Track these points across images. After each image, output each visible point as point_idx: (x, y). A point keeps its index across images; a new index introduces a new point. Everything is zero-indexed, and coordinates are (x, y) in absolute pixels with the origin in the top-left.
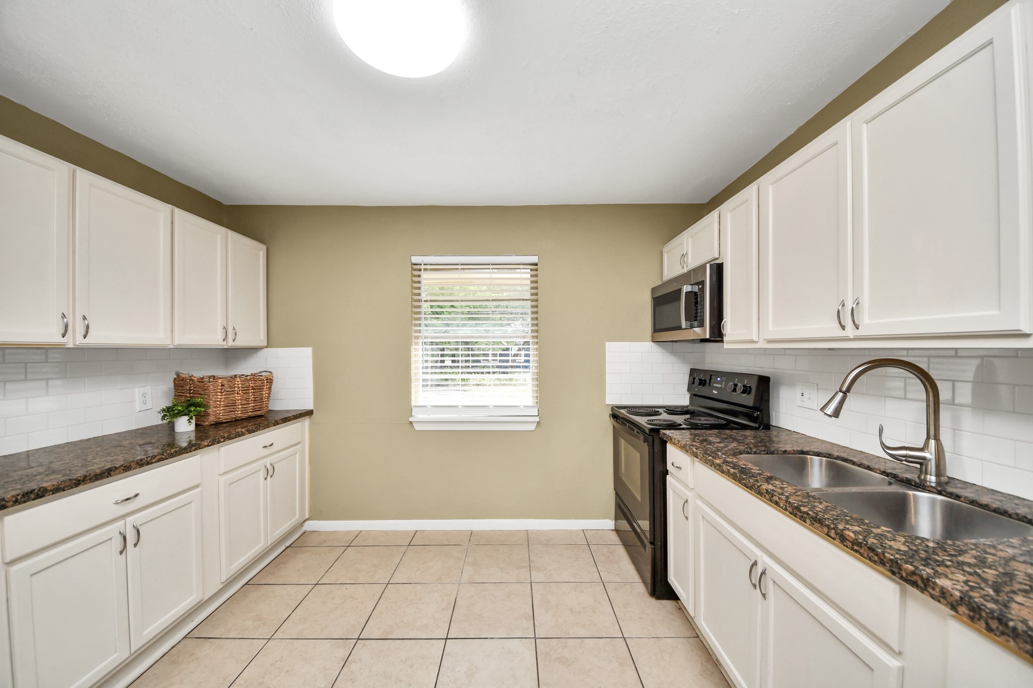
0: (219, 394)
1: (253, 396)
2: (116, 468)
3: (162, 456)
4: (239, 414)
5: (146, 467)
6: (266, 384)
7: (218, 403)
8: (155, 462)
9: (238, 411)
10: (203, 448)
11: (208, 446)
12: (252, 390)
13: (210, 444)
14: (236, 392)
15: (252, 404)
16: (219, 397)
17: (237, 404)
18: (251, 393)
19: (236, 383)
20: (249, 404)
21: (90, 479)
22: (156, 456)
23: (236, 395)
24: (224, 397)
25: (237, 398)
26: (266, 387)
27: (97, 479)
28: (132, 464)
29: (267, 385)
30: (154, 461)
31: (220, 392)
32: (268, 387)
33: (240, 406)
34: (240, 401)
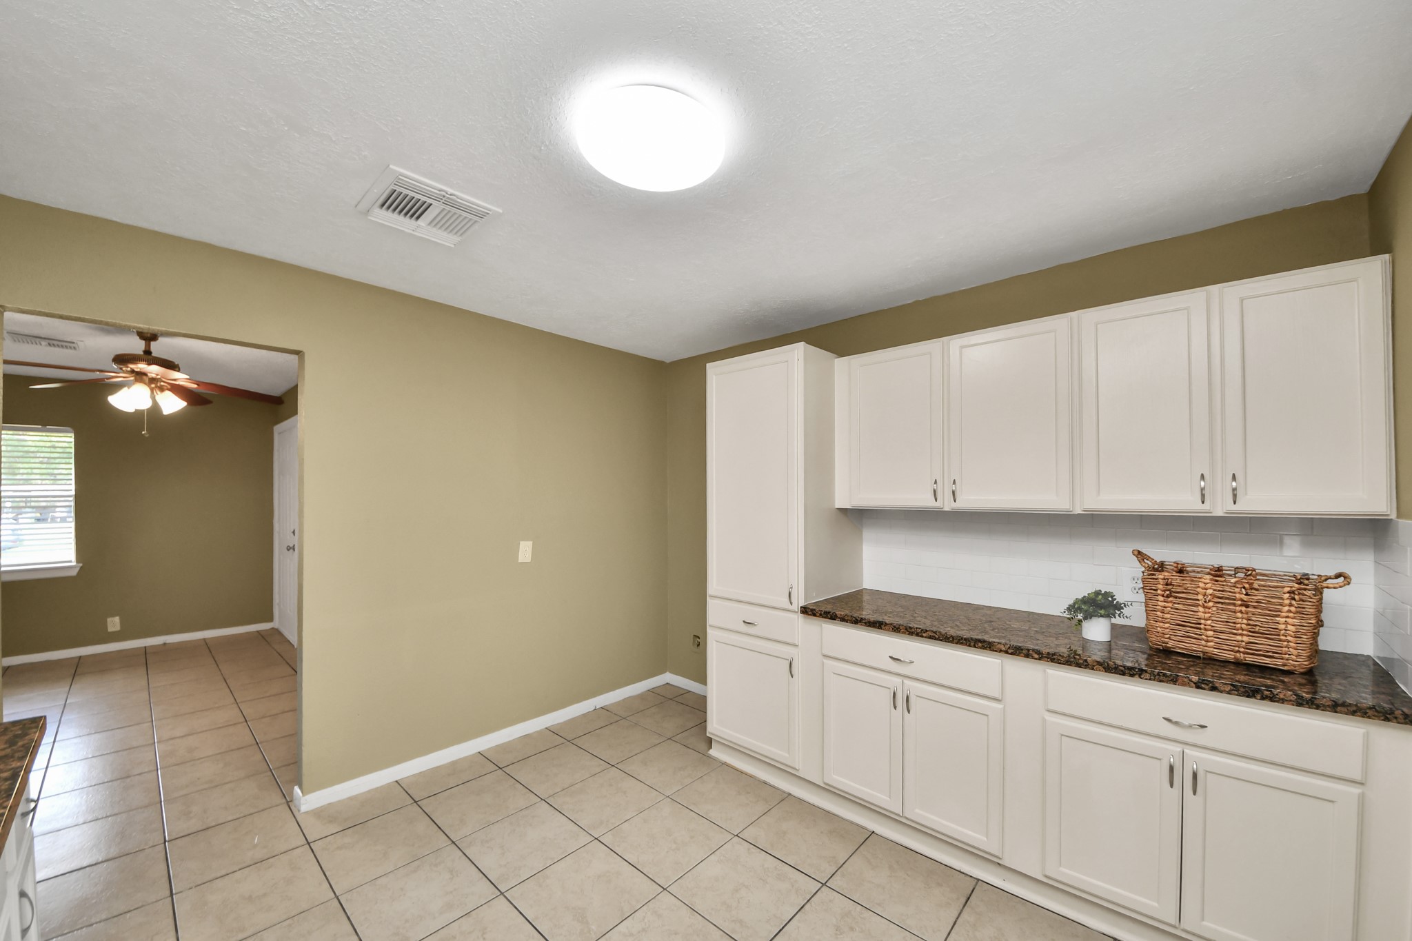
0: (1161, 598)
1: (1245, 621)
2: (886, 624)
3: (935, 635)
4: (1211, 649)
5: (914, 637)
6: (1287, 602)
7: (1159, 613)
8: (926, 637)
9: (1207, 641)
10: (996, 651)
11: (1006, 652)
12: (1243, 609)
13: (1010, 651)
14: (1200, 603)
15: (1245, 639)
16: (1160, 603)
17: (1202, 626)
18: (1241, 612)
19: (1201, 585)
20: (1236, 634)
21: (865, 623)
22: (927, 631)
23: (1201, 609)
24: (1170, 605)
25: (1199, 614)
26: (1286, 608)
27: (870, 626)
28: (901, 628)
29: (1291, 605)
30: (924, 635)
31: (1163, 596)
32: (1293, 609)
33: (1211, 633)
34: (1209, 622)
